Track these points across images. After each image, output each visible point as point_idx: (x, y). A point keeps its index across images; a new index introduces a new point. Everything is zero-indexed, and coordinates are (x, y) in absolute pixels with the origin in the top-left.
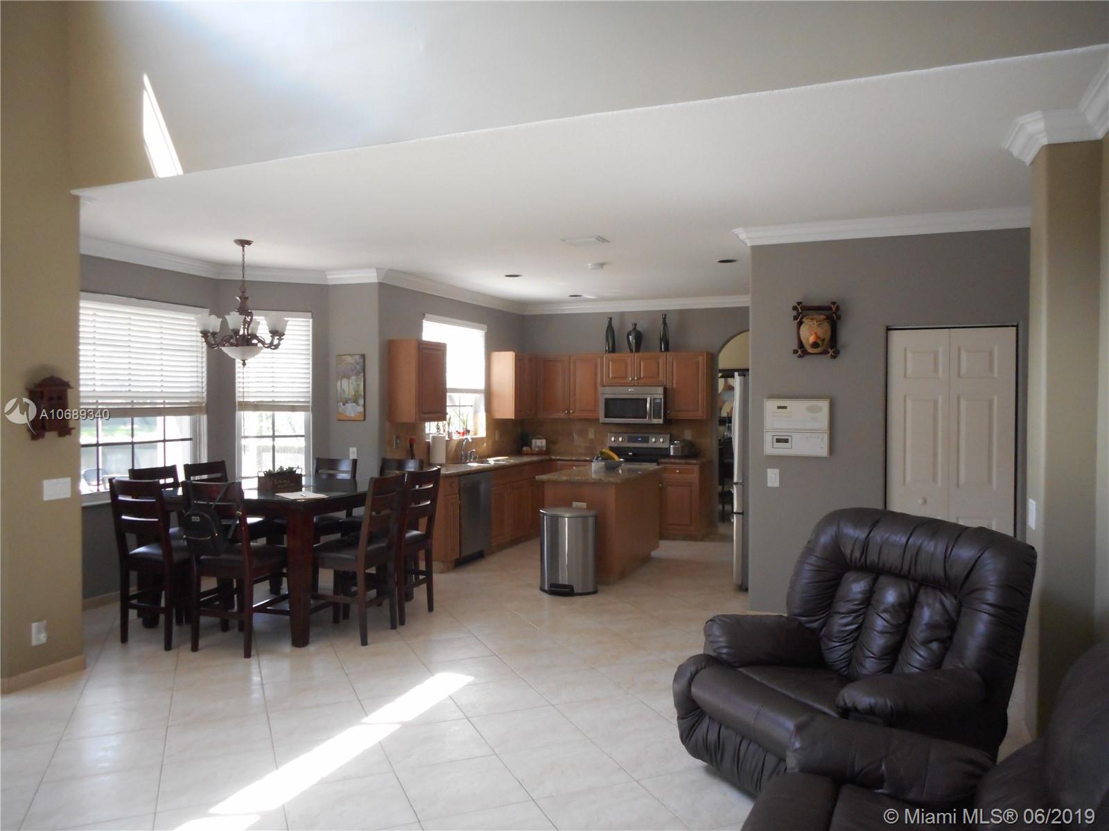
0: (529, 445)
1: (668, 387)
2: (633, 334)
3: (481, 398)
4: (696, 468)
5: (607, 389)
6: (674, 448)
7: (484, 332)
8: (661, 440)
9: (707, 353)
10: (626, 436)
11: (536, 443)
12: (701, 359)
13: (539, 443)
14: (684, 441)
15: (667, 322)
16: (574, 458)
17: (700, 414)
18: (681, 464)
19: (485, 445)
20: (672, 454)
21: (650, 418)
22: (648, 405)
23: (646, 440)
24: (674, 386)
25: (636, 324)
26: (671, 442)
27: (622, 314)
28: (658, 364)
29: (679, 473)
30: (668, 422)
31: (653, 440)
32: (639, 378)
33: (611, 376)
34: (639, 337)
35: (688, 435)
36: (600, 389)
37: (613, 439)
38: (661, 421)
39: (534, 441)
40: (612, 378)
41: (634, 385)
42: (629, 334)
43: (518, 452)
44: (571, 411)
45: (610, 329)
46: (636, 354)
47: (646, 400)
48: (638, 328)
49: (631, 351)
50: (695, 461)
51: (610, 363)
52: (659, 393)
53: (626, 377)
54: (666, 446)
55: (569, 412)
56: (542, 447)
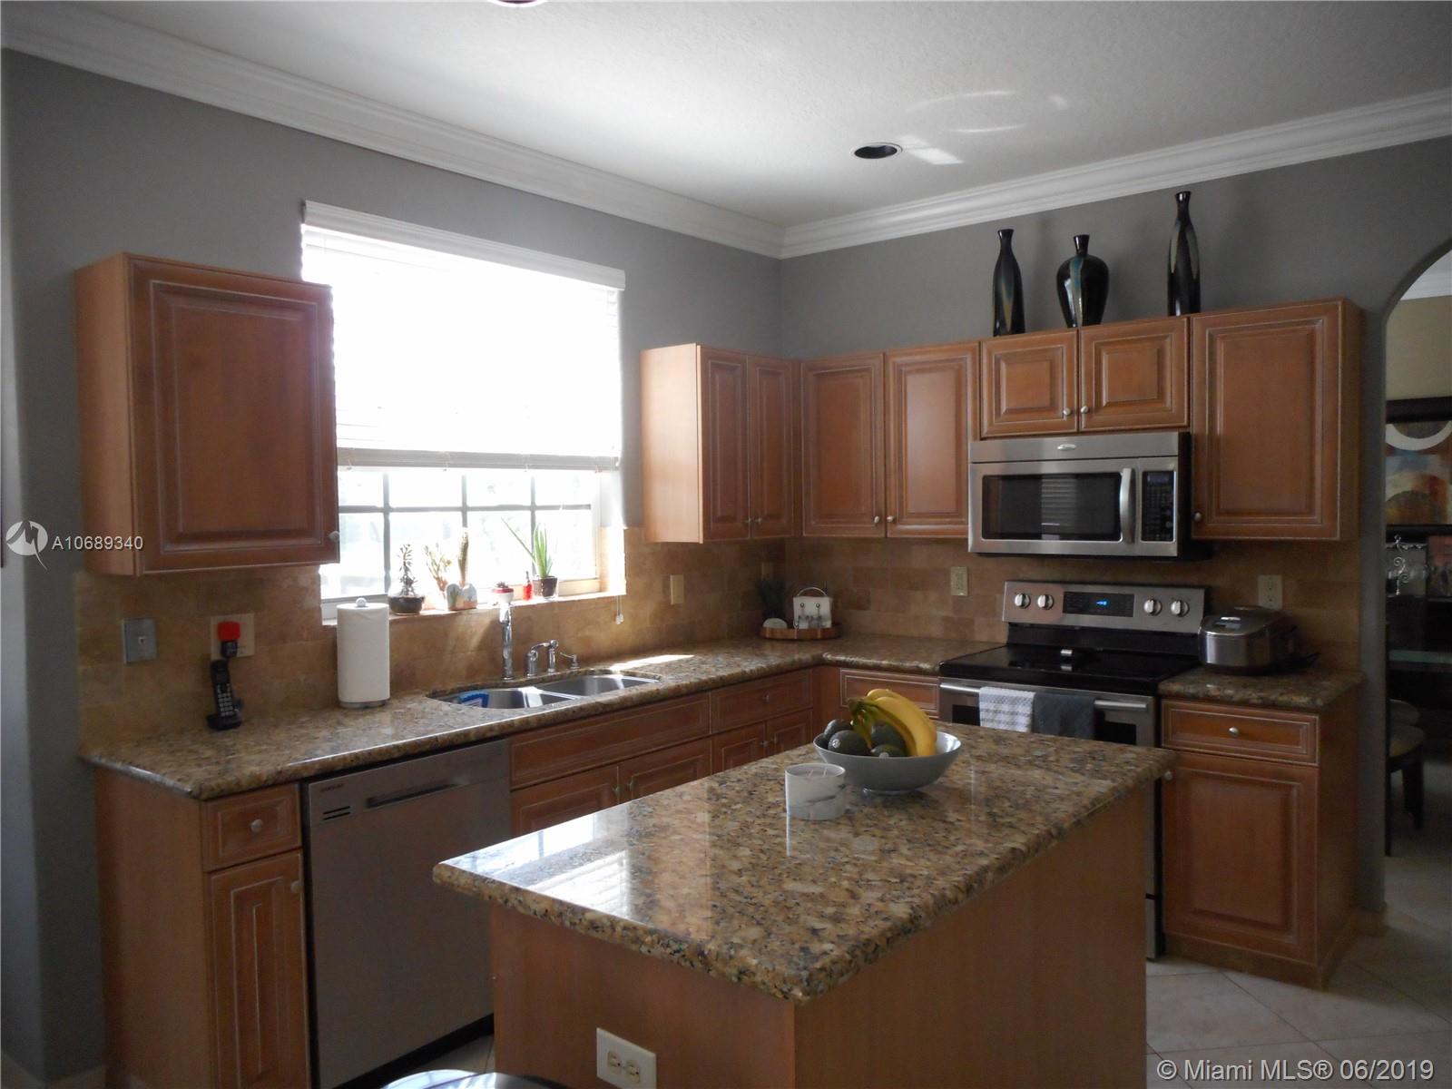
0: (784, 613)
1: (1194, 430)
2: (1075, 272)
3: (610, 486)
4: (1307, 724)
5: (994, 449)
6: (1220, 642)
7: (616, 290)
8: (1175, 608)
9: (1346, 302)
10: (1058, 592)
11: (802, 606)
12: (1321, 324)
13: (813, 608)
14: (1252, 614)
15: (1194, 219)
16: (885, 662)
17: (1319, 522)
18: (1245, 703)
19: (620, 620)
20: (1211, 657)
21: (1131, 539)
22: (1124, 496)
23: (1122, 606)
24: (1219, 429)
25: (1084, 240)
26: (1211, 613)
27: (1045, 221)
28: (1160, 353)
29: (1241, 735)
30: (1197, 550)
31: (1148, 606)
32: (1095, 409)
33: (1004, 408)
34: (1096, 280)
35: (1270, 593)
36: (972, 446)
37: (1018, 600)
38: (1170, 548)
39: (797, 601)
40: (1010, 411)
41: (1079, 433)
42: (1063, 275)
43: (748, 635)
44: (890, 518)
45: (1007, 264)
46: (1087, 332)
47: (1116, 478)
48: (1093, 250)
49: (1070, 321)
50: (1303, 700)
51: (1003, 366)
52: (1162, 452)
53: (1053, 407)
54: (1192, 625)
55: (883, 521)
56: (820, 618)
